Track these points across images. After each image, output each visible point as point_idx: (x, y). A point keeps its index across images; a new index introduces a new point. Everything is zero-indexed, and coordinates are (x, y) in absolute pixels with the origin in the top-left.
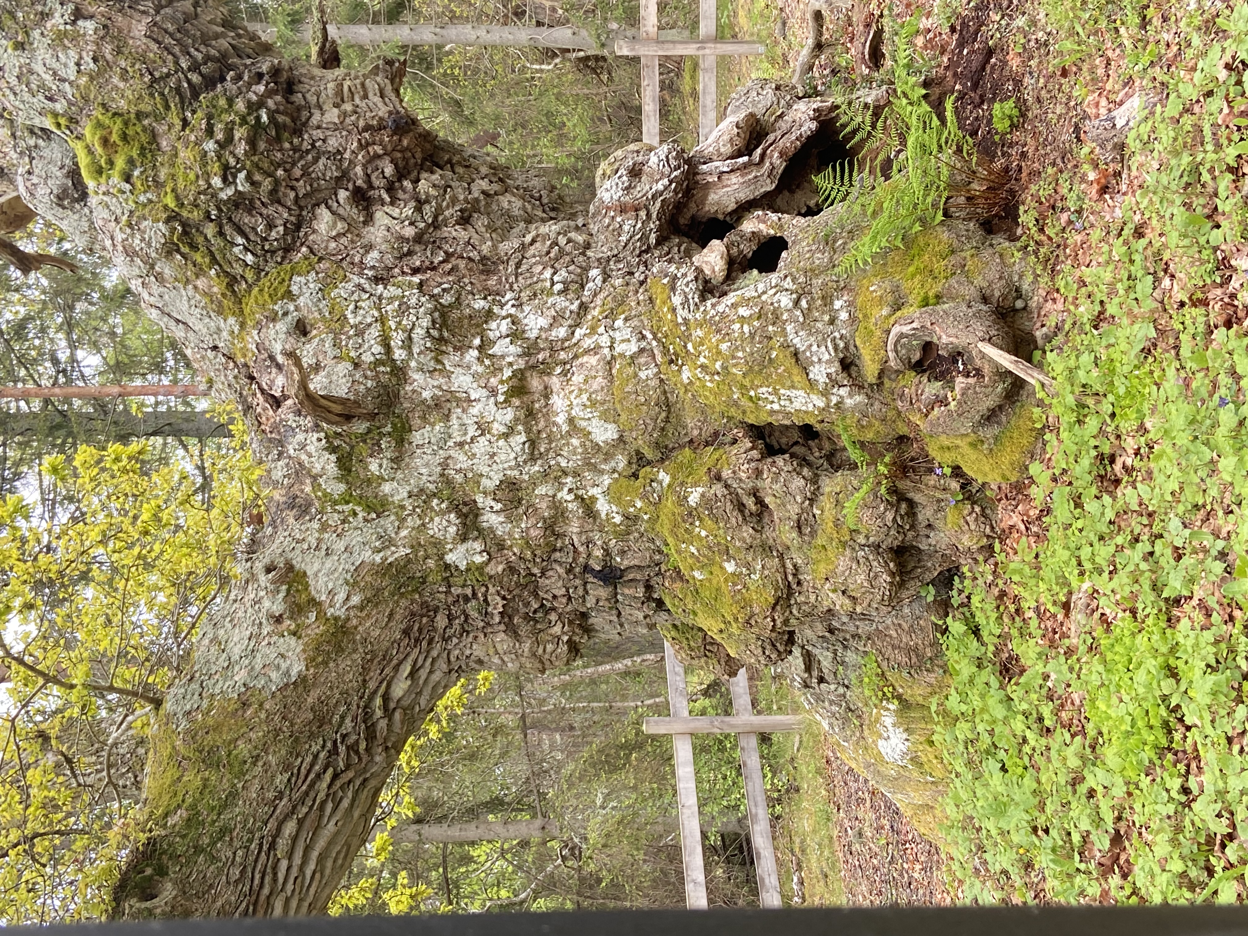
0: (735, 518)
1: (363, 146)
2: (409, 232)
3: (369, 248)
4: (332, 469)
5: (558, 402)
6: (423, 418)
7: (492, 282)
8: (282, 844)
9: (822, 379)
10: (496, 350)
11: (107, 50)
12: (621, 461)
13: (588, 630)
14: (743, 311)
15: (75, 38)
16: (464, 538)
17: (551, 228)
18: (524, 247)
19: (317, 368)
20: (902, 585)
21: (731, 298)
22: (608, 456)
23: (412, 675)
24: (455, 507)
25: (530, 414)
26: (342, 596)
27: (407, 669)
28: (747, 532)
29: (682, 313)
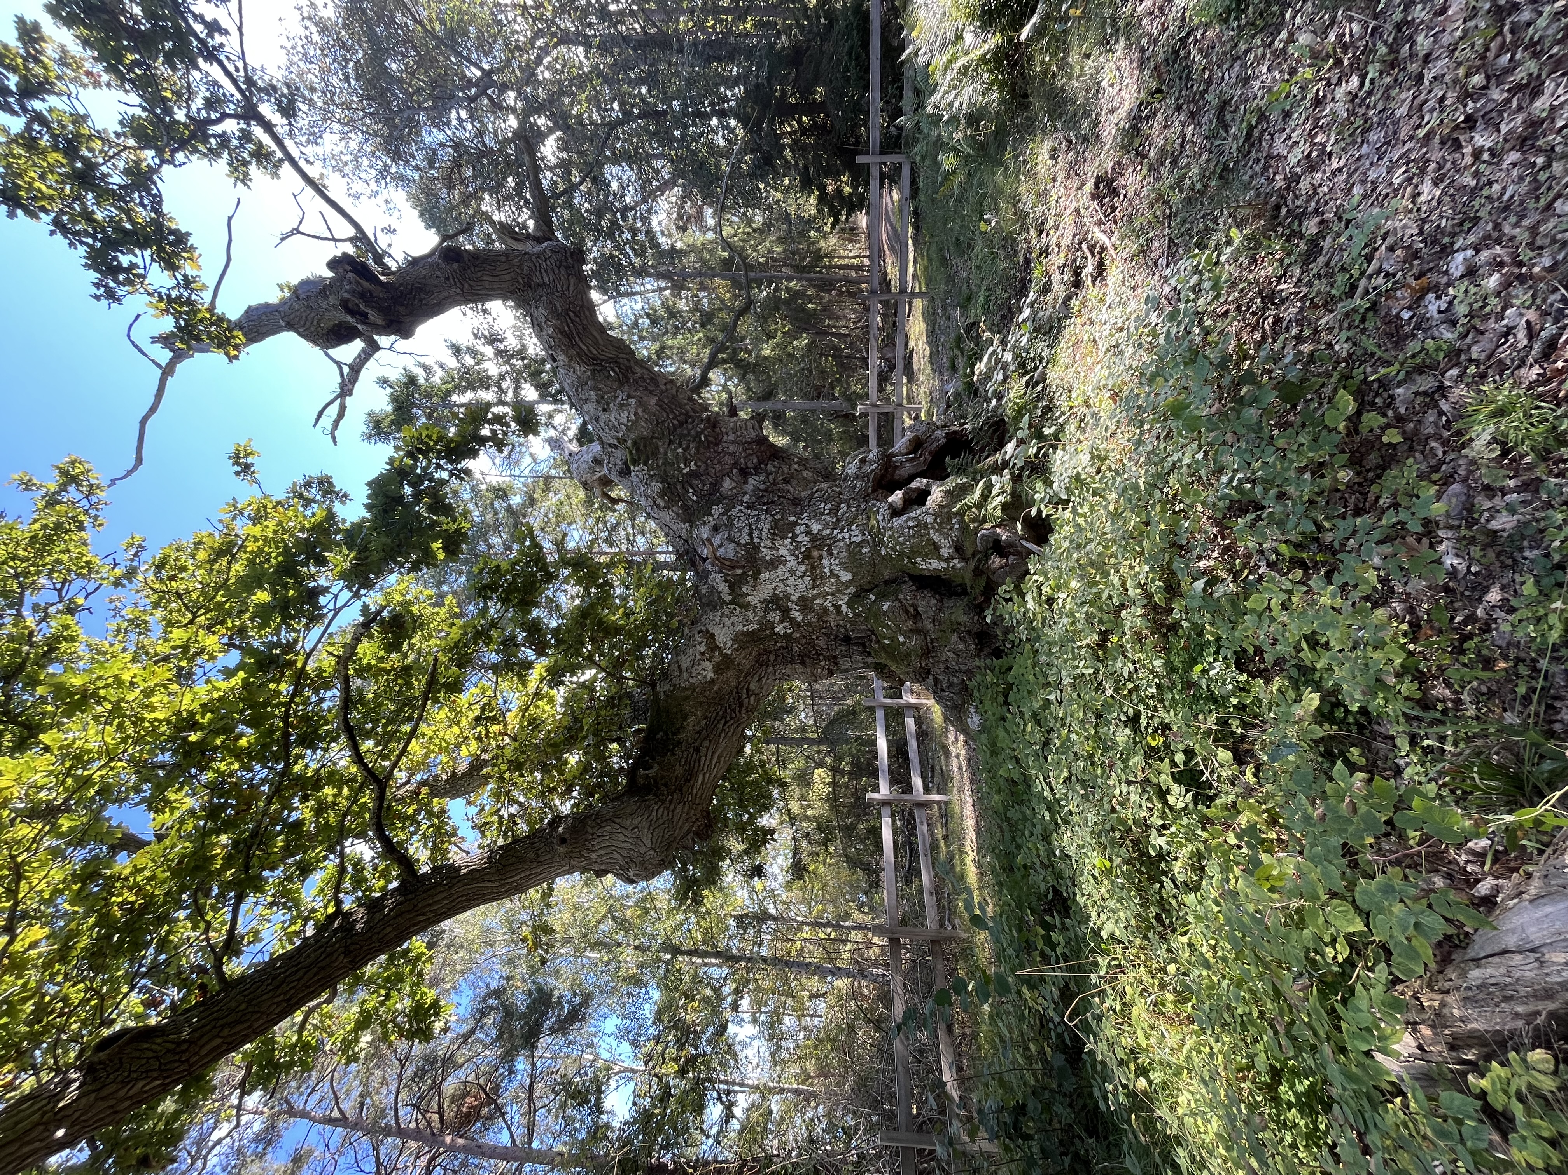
0: (904, 616)
1: (745, 450)
2: (762, 487)
3: (745, 494)
4: (727, 590)
5: (825, 562)
6: (767, 569)
7: (798, 509)
8: (703, 750)
9: (946, 555)
10: (799, 539)
11: (640, 411)
12: (851, 590)
13: (836, 664)
14: (911, 524)
15: (628, 405)
16: (782, 622)
17: (825, 485)
18: (813, 493)
19: (721, 546)
20: (981, 650)
21: (905, 517)
22: (847, 587)
23: (759, 680)
24: (779, 608)
25: (813, 567)
26: (729, 644)
27: (756, 677)
28: (910, 623)
29: (882, 524)
